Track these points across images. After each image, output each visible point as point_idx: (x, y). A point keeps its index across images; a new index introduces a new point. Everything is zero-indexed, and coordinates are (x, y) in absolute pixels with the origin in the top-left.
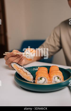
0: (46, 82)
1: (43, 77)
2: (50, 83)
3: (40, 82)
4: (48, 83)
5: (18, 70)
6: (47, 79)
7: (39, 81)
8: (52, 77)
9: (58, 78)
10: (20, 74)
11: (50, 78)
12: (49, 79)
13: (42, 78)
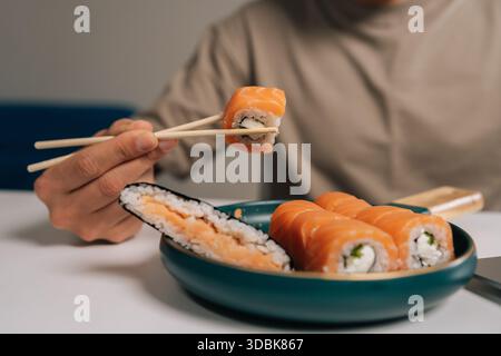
0: (381, 264)
1: (367, 244)
2: (399, 269)
3: (351, 269)
4: (391, 270)
5: (176, 224)
6: (386, 248)
7: (345, 265)
8: (406, 238)
9: (432, 239)
10: (195, 248)
11: (397, 245)
12: (393, 247)
13: (360, 246)
